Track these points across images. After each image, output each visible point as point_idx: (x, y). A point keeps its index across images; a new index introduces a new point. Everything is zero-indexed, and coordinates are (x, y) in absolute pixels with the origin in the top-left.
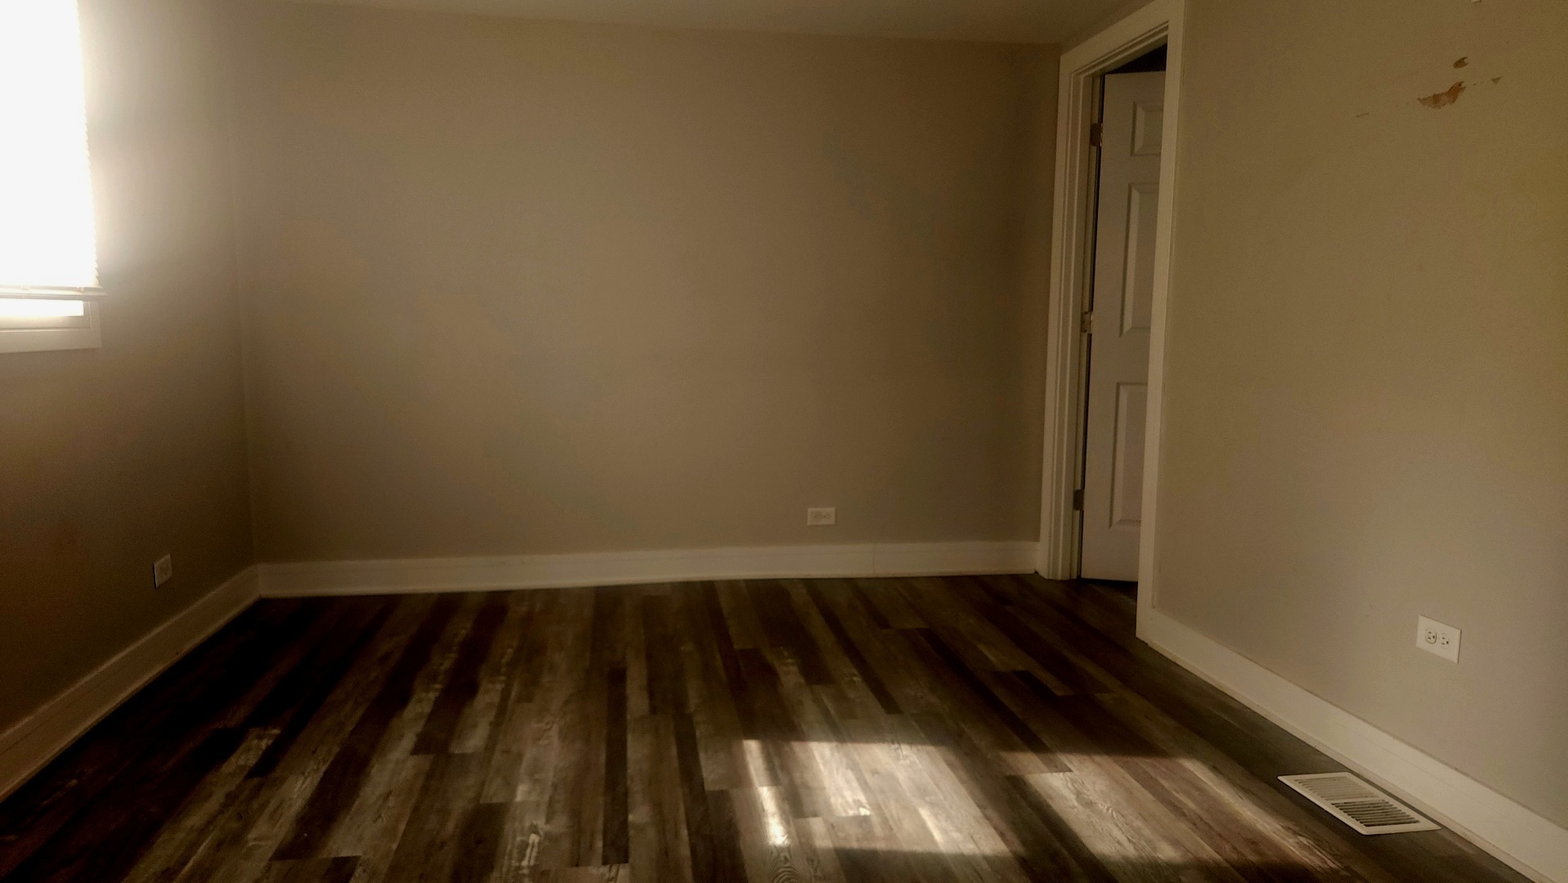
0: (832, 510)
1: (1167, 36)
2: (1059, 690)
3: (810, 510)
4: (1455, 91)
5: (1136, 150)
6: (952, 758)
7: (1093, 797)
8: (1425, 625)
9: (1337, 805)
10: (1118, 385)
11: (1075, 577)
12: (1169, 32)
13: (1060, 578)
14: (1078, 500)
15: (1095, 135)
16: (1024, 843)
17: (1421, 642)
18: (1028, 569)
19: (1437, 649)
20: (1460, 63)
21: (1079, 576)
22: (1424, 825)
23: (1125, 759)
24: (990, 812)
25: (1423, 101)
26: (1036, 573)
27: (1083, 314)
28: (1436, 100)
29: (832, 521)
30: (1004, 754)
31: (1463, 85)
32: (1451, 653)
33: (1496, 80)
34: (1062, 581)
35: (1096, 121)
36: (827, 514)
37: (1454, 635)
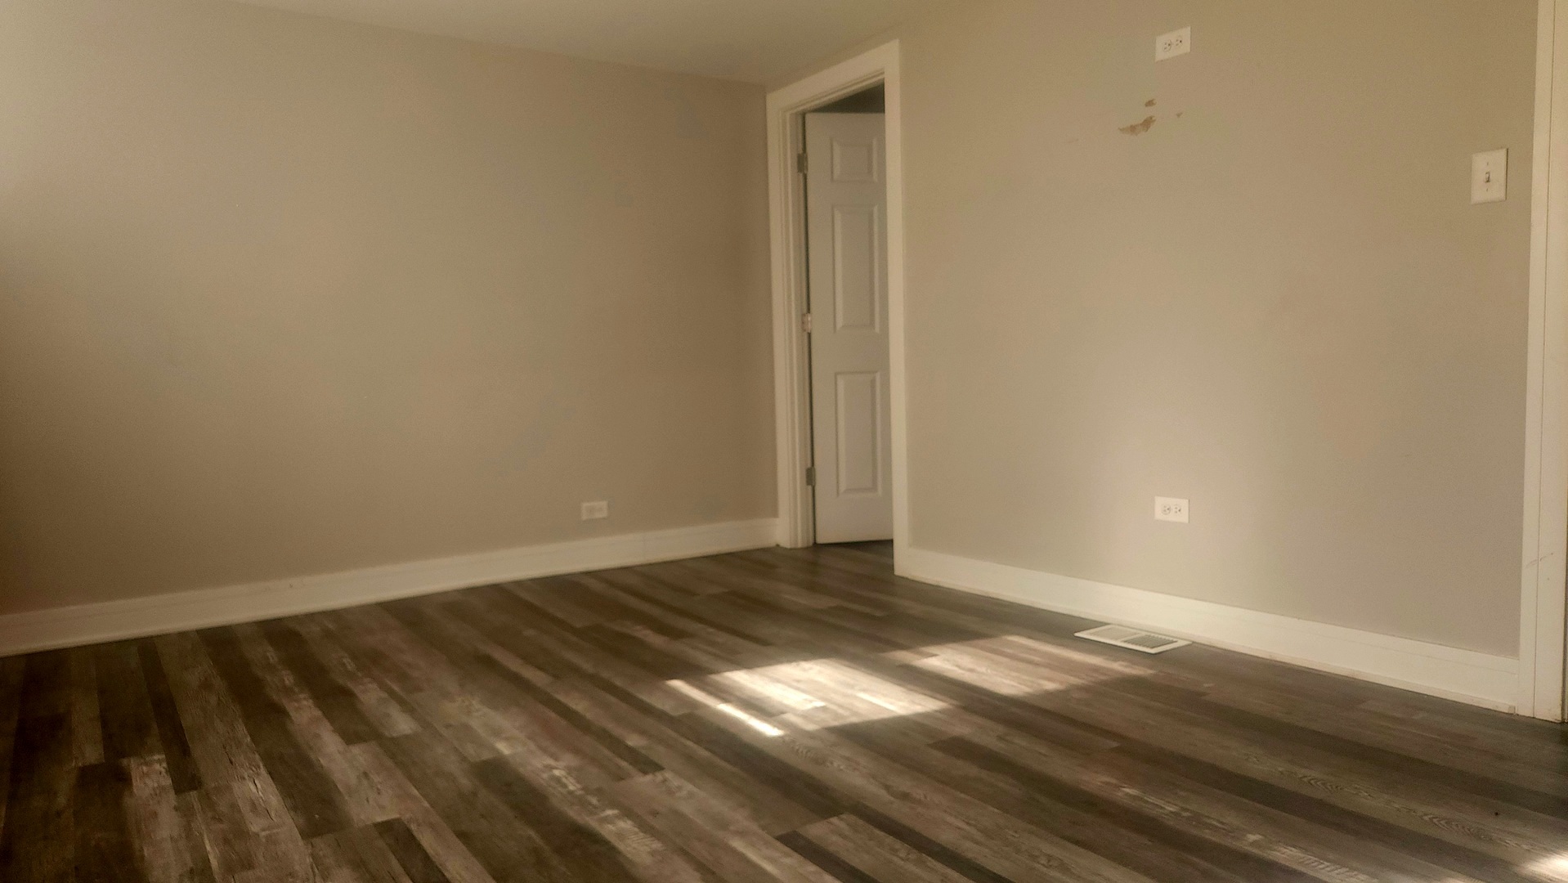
0: (604, 504)
1: (884, 79)
2: (878, 614)
3: (585, 505)
4: (1147, 123)
5: (836, 176)
6: (847, 663)
7: (971, 666)
8: (1160, 502)
9: (1125, 642)
10: (836, 374)
11: (811, 544)
12: (885, 76)
13: (800, 545)
14: (810, 476)
15: (802, 162)
16: (951, 697)
17: (1159, 515)
18: (770, 542)
19: (1172, 517)
20: (1150, 103)
21: (815, 543)
22: (1181, 643)
23: (970, 642)
24: (909, 686)
25: (1122, 130)
26: (778, 545)
27: (803, 315)
28: (1133, 129)
29: (604, 514)
30: (882, 655)
31: (1153, 119)
32: (1184, 518)
33: (1179, 115)
34: (801, 549)
35: (801, 152)
36: (599, 508)
37: (1184, 503)
